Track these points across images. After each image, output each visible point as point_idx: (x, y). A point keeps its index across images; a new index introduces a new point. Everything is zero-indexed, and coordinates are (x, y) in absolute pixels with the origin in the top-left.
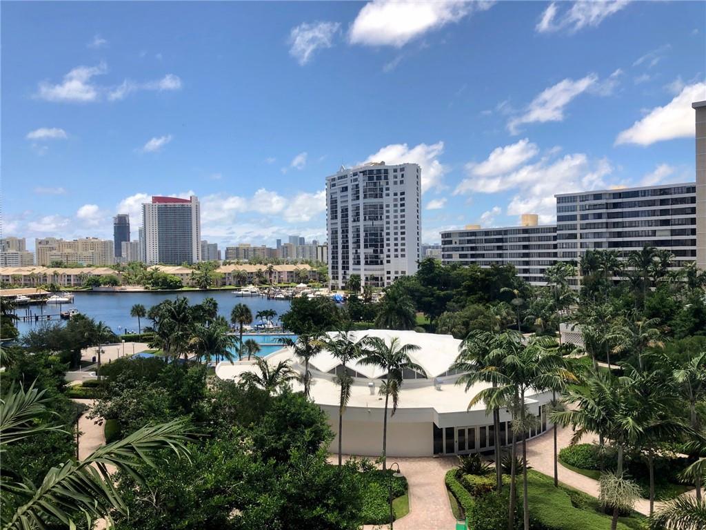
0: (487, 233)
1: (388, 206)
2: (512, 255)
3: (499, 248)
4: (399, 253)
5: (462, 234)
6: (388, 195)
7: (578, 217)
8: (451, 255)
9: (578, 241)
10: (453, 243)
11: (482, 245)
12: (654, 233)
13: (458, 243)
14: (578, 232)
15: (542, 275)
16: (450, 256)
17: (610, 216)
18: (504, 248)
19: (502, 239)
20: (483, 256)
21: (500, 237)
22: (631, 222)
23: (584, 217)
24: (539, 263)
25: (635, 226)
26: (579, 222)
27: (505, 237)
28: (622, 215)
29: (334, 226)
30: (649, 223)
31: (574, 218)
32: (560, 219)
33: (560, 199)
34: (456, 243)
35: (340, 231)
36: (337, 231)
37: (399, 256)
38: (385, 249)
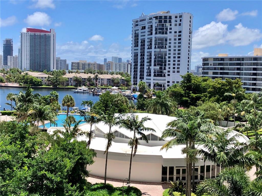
0: (231, 59)
1: (170, 39)
2: (246, 74)
3: (238, 69)
4: (176, 70)
5: (215, 59)
6: (171, 32)
10: (210, 64)
11: (227, 67)
13: (212, 65)
16: (207, 73)
18: (241, 69)
19: (240, 63)
20: (227, 74)
21: (239, 62)
27: (242, 62)
29: (136, 51)
34: (211, 65)
35: (139, 54)
36: (137, 55)
37: (176, 72)
38: (167, 67)
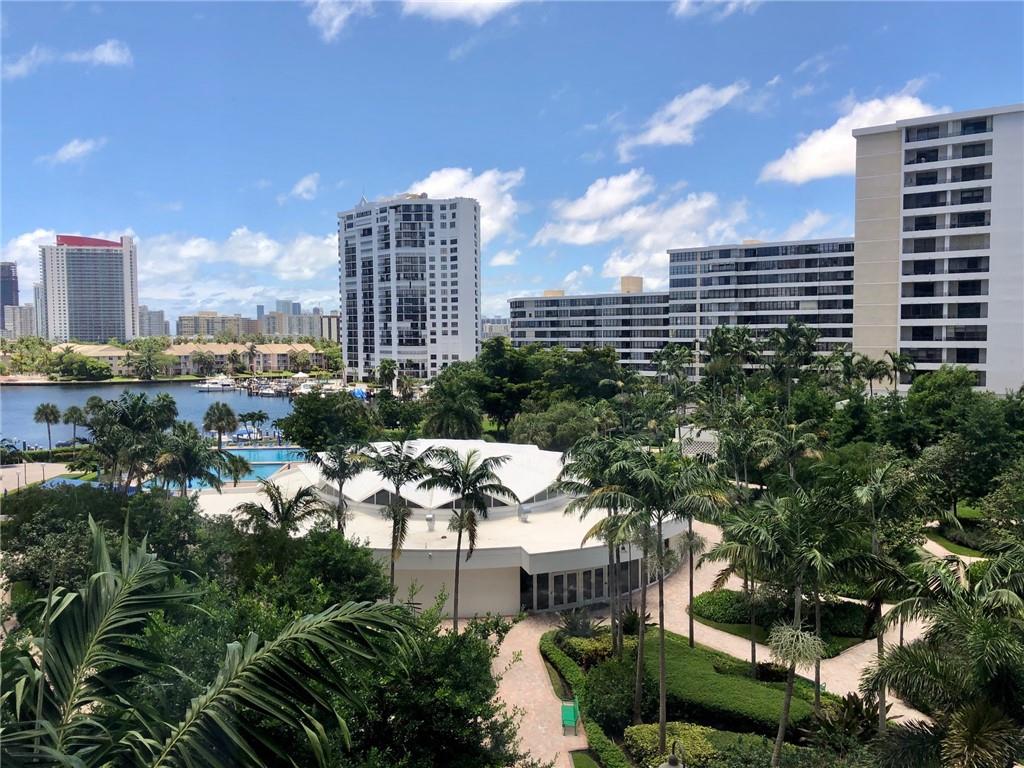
0: (573, 302)
1: (432, 259)
2: (607, 334)
3: (590, 323)
4: (449, 329)
5: (539, 303)
6: (432, 243)
7: (698, 282)
8: (524, 332)
9: (698, 314)
10: (527, 315)
11: (566, 319)
12: (797, 305)
13: (533, 315)
14: (698, 302)
15: (648, 362)
16: (522, 334)
17: (741, 280)
18: (597, 324)
19: (594, 310)
20: (567, 334)
21: (592, 307)
22: (768, 290)
23: (707, 282)
24: (643, 345)
25: (773, 296)
26: (699, 289)
27: (598, 307)
28: (756, 279)
29: (352, 287)
30: (791, 292)
31: (691, 283)
32: (674, 283)
33: (675, 256)
34: (530, 315)
35: (360, 295)
36: (355, 295)
37: (450, 333)
38: (429, 323)
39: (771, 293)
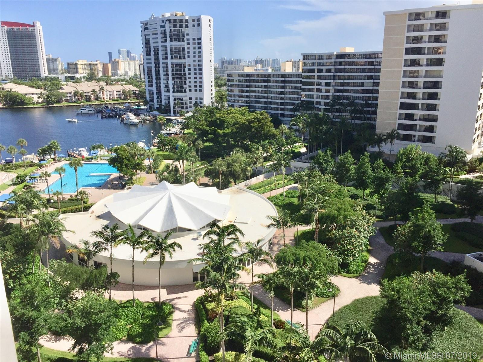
0: (257, 75)
2: (273, 93)
3: (265, 87)
5: (240, 75)
7: (316, 71)
8: (233, 90)
9: (315, 87)
11: (254, 84)
12: (362, 85)
14: (316, 81)
17: (337, 71)
18: (269, 87)
19: (267, 80)
20: (254, 91)
22: (349, 76)
23: (320, 71)
24: (291, 99)
26: (316, 74)
28: (344, 71)
29: (149, 61)
30: (360, 78)
31: (313, 71)
32: (304, 71)
33: (305, 57)
34: (236, 81)
38: (188, 81)
39: (351, 78)
